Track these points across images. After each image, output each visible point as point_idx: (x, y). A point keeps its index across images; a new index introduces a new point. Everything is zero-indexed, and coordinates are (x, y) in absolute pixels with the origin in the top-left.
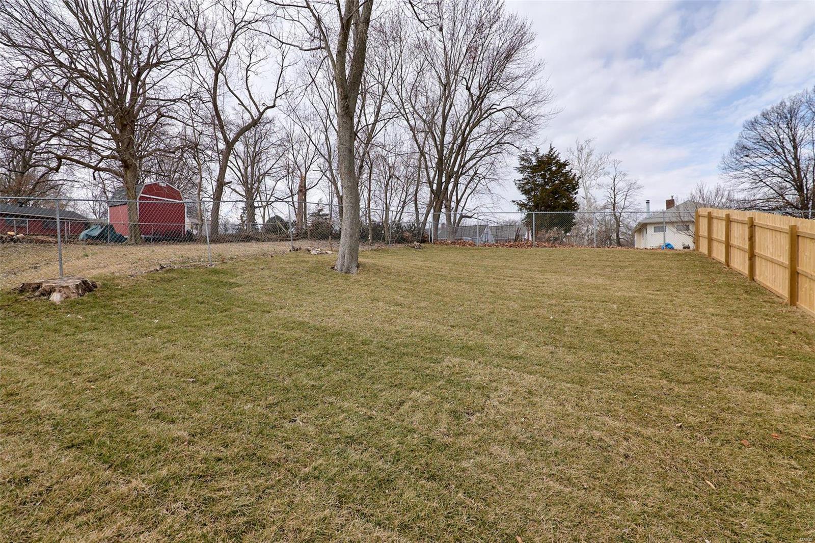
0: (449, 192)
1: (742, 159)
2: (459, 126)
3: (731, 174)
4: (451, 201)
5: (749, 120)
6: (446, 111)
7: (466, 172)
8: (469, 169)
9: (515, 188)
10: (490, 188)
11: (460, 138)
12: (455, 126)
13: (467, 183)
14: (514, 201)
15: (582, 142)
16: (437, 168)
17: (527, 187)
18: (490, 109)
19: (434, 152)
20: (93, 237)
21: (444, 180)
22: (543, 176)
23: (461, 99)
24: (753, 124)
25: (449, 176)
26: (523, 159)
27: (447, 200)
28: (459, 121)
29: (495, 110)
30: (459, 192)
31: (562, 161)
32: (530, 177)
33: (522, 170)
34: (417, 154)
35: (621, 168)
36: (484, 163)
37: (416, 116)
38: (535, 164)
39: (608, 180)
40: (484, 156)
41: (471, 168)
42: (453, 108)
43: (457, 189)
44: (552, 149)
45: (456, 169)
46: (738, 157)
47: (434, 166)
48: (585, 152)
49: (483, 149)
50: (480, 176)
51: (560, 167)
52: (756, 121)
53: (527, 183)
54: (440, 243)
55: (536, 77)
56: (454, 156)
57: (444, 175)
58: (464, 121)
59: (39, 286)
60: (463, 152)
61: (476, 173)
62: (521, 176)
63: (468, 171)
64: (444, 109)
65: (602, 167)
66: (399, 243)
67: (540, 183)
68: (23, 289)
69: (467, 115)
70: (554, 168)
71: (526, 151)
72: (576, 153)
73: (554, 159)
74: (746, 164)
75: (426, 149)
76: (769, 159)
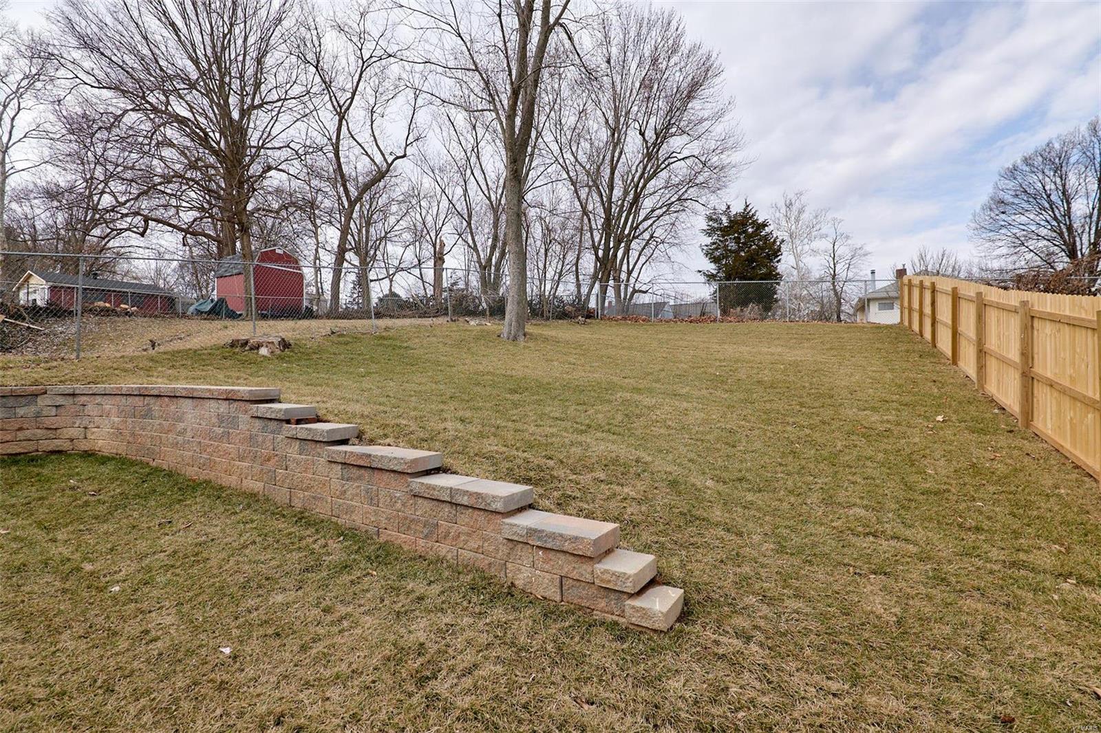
0: (618, 260)
1: (997, 217)
2: (630, 178)
3: (984, 236)
4: (620, 271)
5: (1007, 166)
6: (615, 159)
7: (639, 235)
8: (644, 231)
9: (701, 255)
10: (670, 254)
11: (632, 192)
12: (626, 177)
13: (640, 249)
14: (700, 272)
15: (791, 196)
16: (604, 229)
17: (717, 253)
18: (669, 157)
19: (600, 211)
20: (206, 313)
21: (611, 245)
22: (737, 240)
23: (633, 145)
24: (1013, 172)
25: (619, 241)
26: (710, 219)
27: (616, 270)
28: (630, 171)
29: (676, 159)
30: (630, 259)
31: (760, 221)
32: (720, 241)
33: (710, 232)
34: (578, 213)
35: (842, 229)
36: (662, 223)
37: (578, 167)
38: (726, 224)
39: (825, 245)
40: (662, 215)
41: (647, 229)
42: (623, 156)
43: (628, 256)
44: (747, 206)
45: (626, 232)
46: (993, 215)
47: (599, 227)
48: (794, 208)
49: (661, 208)
50: (657, 240)
51: (758, 229)
52: (1015, 168)
53: (717, 249)
54: (609, 319)
55: (726, 118)
56: (624, 215)
57: (612, 239)
58: (637, 171)
59: (246, 342)
60: (635, 211)
61: (652, 237)
62: (709, 240)
63: (642, 233)
64: (613, 157)
65: (818, 227)
66: (560, 319)
67: (733, 248)
68: (233, 344)
69: (641, 164)
70: (750, 230)
71: (715, 209)
72: (783, 210)
73: (751, 218)
74: (1003, 223)
75: (590, 207)
76: (1032, 216)
